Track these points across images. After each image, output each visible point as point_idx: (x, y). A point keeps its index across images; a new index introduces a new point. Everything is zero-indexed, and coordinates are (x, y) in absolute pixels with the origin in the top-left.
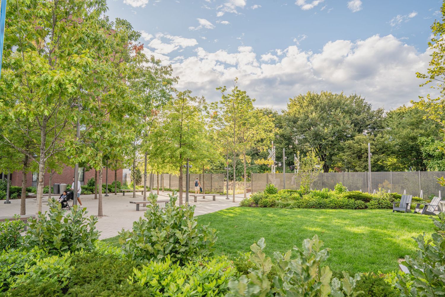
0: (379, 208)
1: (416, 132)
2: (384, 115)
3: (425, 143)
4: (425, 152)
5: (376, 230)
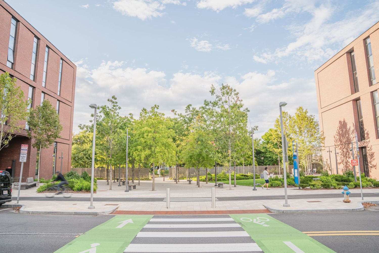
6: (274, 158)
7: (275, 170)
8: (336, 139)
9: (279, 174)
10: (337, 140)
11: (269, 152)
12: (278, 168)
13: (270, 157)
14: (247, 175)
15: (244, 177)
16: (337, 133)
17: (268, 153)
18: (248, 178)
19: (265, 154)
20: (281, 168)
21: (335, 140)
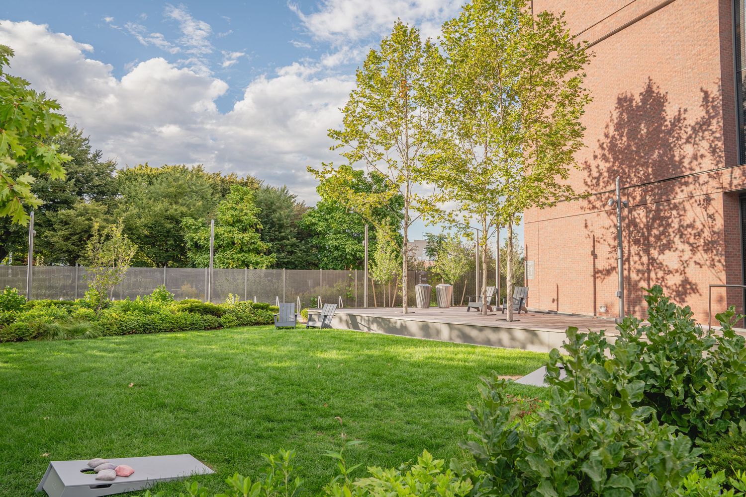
0: (239, 325)
1: (175, 209)
2: (115, 174)
3: (193, 227)
4: (192, 241)
5: (270, 364)
6: (347, 250)
7: (349, 286)
8: (595, 174)
9: (360, 305)
10: (598, 179)
11: (335, 234)
12: (361, 278)
13: (337, 248)
14: (218, 310)
15: (198, 316)
16: (603, 149)
17: (332, 235)
18: (222, 320)
19: (324, 238)
20: (370, 280)
21: (589, 180)
